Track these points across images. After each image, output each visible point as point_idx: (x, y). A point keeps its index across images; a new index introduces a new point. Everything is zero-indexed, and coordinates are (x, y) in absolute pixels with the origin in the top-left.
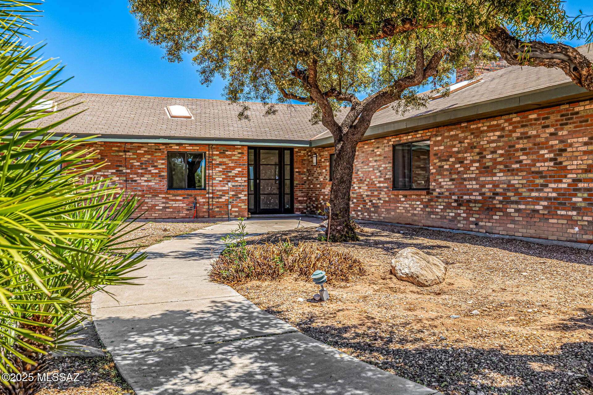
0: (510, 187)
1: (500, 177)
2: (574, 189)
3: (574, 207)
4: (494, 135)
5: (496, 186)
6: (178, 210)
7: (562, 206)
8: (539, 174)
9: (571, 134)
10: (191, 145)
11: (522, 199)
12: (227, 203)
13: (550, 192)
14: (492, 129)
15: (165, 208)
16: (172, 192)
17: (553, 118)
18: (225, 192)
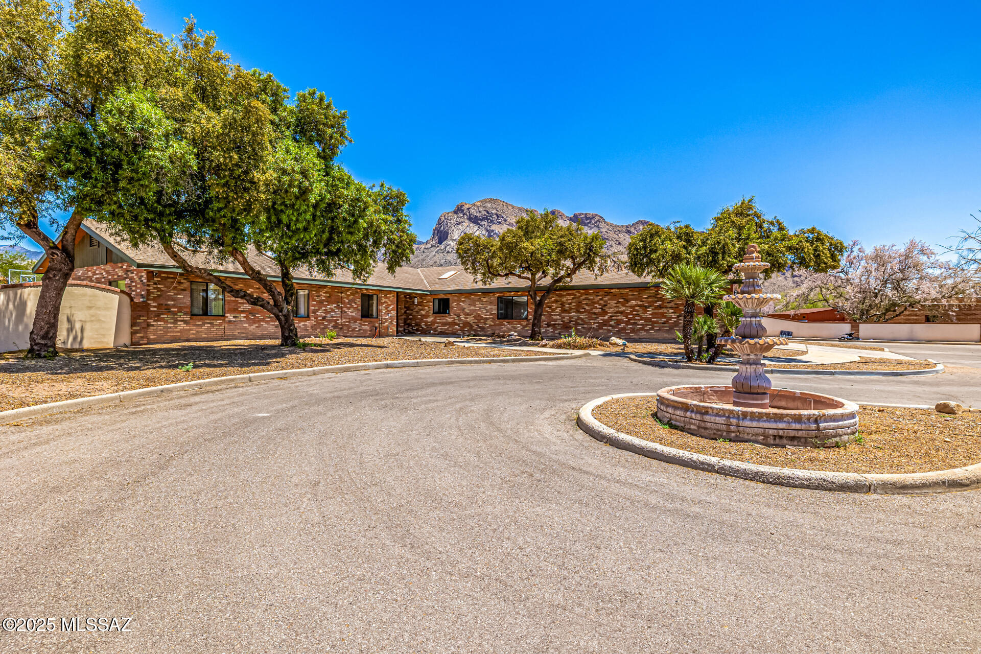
0: (579, 318)
1: (573, 314)
2: (610, 319)
3: (611, 326)
4: (569, 297)
5: (571, 317)
6: (365, 331)
7: (605, 325)
8: (595, 314)
9: (609, 300)
10: (372, 290)
11: (585, 323)
12: (388, 327)
13: (600, 320)
14: (570, 295)
15: (360, 330)
16: (364, 319)
17: (601, 293)
18: (387, 320)
